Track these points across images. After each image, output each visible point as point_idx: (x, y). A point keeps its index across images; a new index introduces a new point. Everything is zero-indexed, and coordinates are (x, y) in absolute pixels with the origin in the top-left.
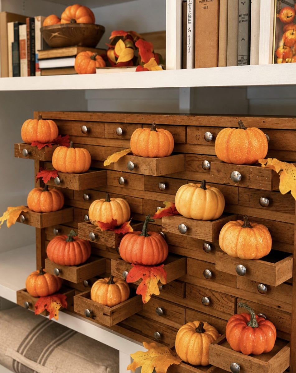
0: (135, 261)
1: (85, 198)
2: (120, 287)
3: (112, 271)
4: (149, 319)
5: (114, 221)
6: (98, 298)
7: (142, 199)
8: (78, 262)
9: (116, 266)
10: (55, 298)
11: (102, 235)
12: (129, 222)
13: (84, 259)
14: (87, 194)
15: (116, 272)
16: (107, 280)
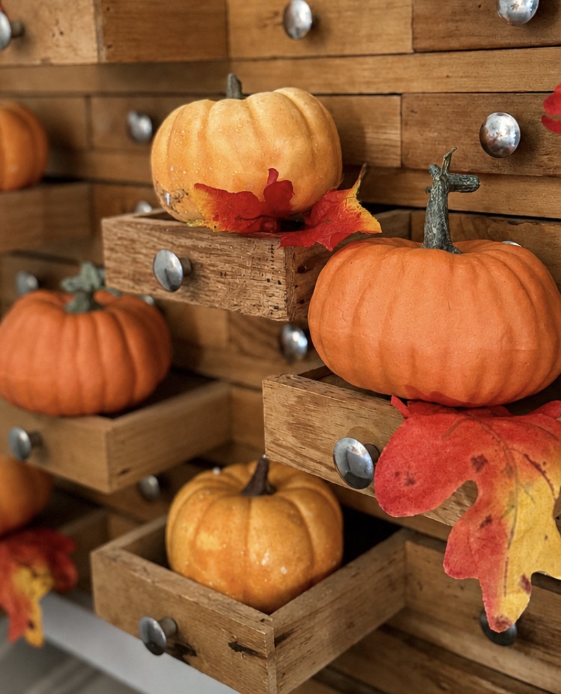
0: (406, 382)
1: (136, 131)
2: (306, 511)
3: (268, 438)
4: (435, 650)
5: (279, 189)
6: (204, 564)
7: (397, 98)
8: (114, 397)
9: (290, 414)
10: (28, 552)
11: (213, 260)
12: (354, 191)
13: (143, 384)
14: (140, 114)
15: (290, 440)
16: (240, 474)
